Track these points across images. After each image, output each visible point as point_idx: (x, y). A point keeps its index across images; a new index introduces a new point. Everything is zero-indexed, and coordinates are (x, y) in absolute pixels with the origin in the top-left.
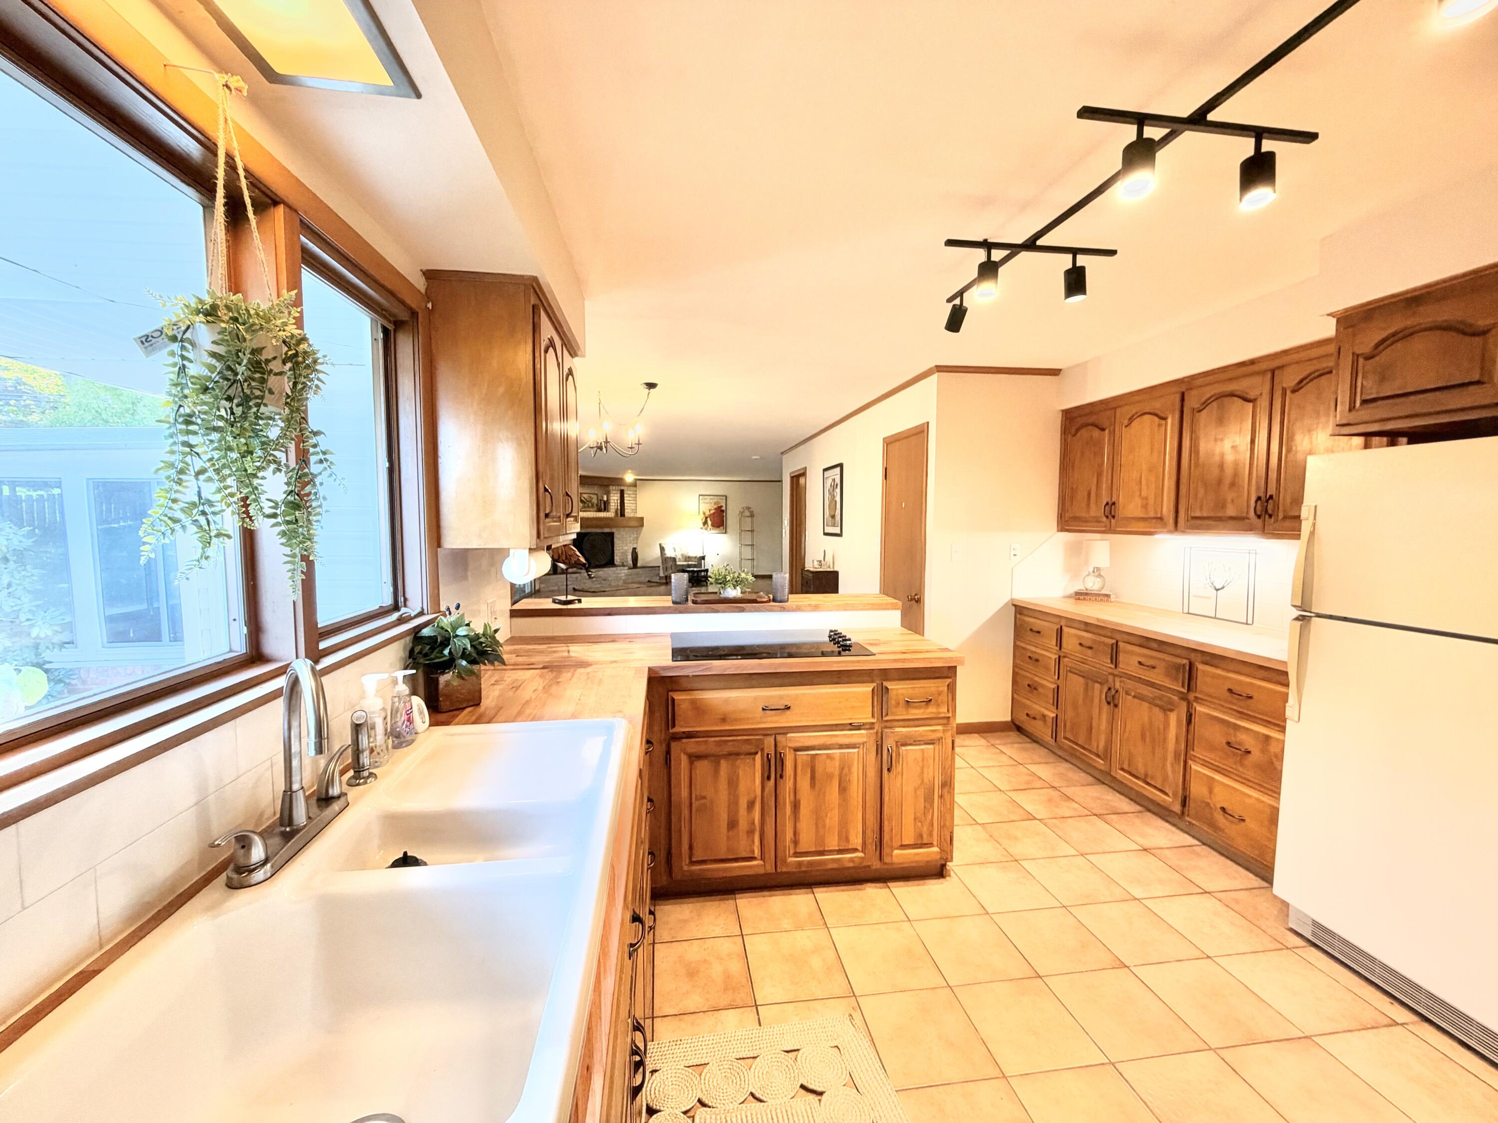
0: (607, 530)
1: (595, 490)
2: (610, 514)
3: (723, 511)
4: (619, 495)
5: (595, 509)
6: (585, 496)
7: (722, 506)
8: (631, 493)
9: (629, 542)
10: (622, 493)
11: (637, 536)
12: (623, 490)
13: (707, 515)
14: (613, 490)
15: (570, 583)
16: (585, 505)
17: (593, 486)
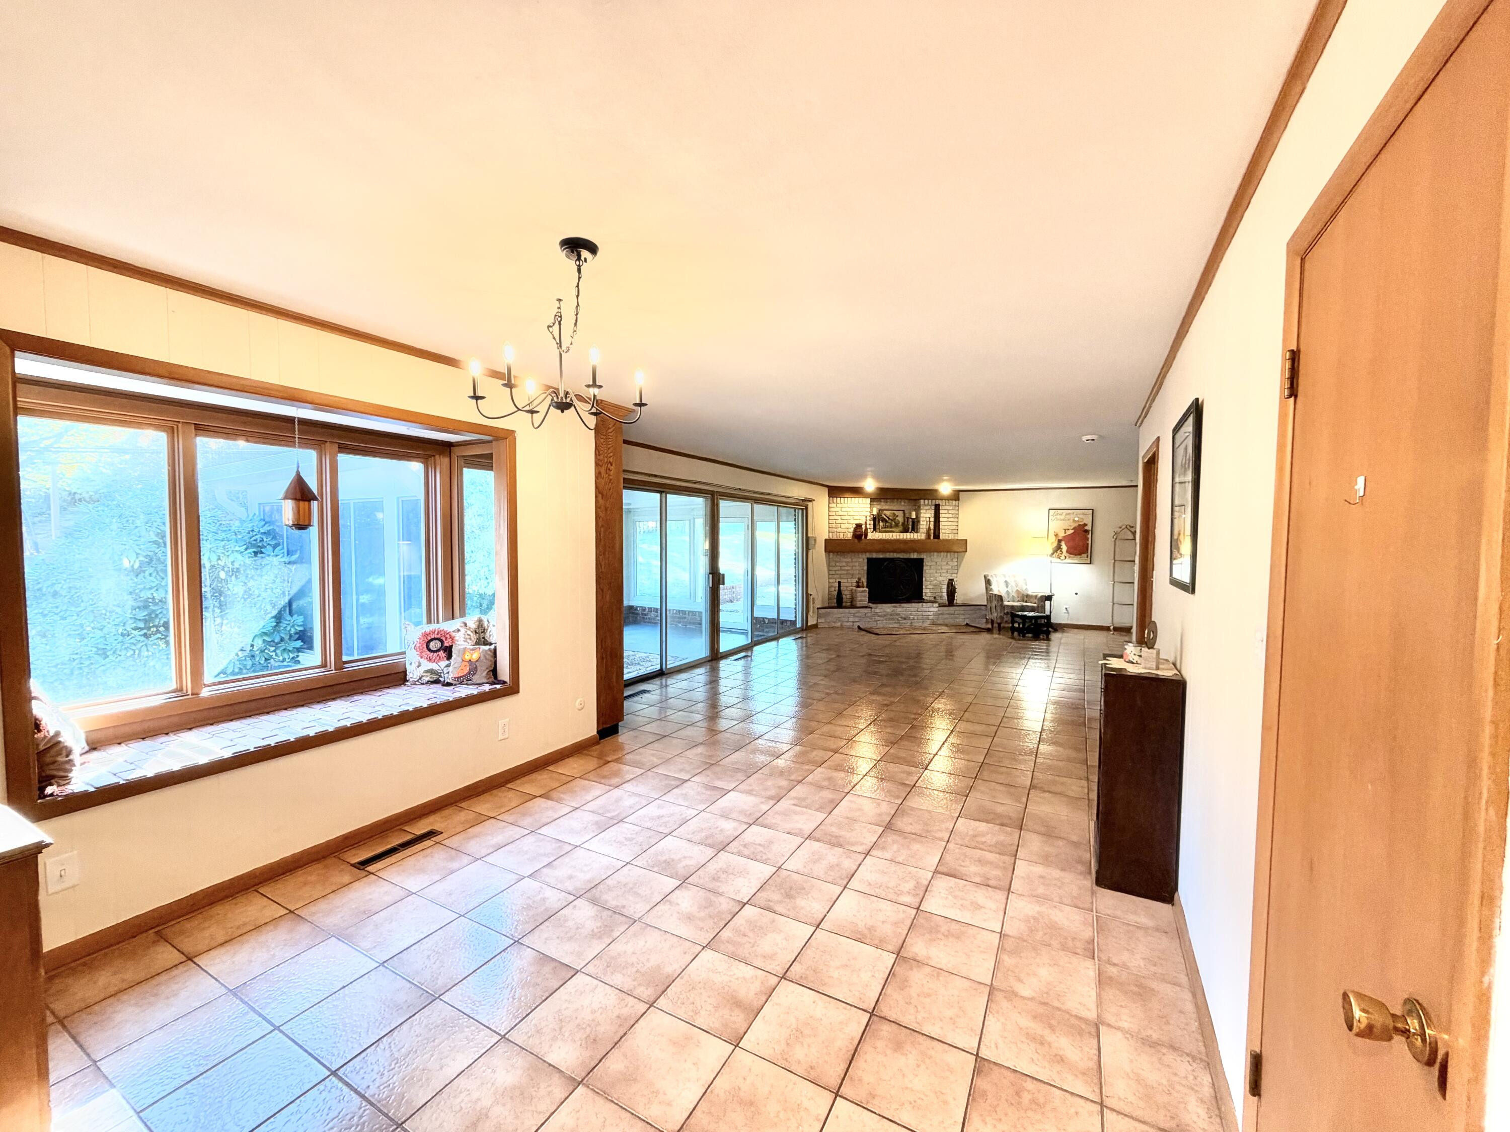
0: (915, 556)
1: (903, 505)
2: (920, 536)
3: (1086, 531)
4: (933, 511)
5: (901, 528)
6: (888, 513)
7: (1085, 525)
8: (951, 508)
9: (945, 571)
10: (937, 508)
11: (956, 564)
12: (939, 505)
13: (1060, 538)
14: (924, 505)
15: (857, 619)
16: (887, 524)
17: (899, 501)
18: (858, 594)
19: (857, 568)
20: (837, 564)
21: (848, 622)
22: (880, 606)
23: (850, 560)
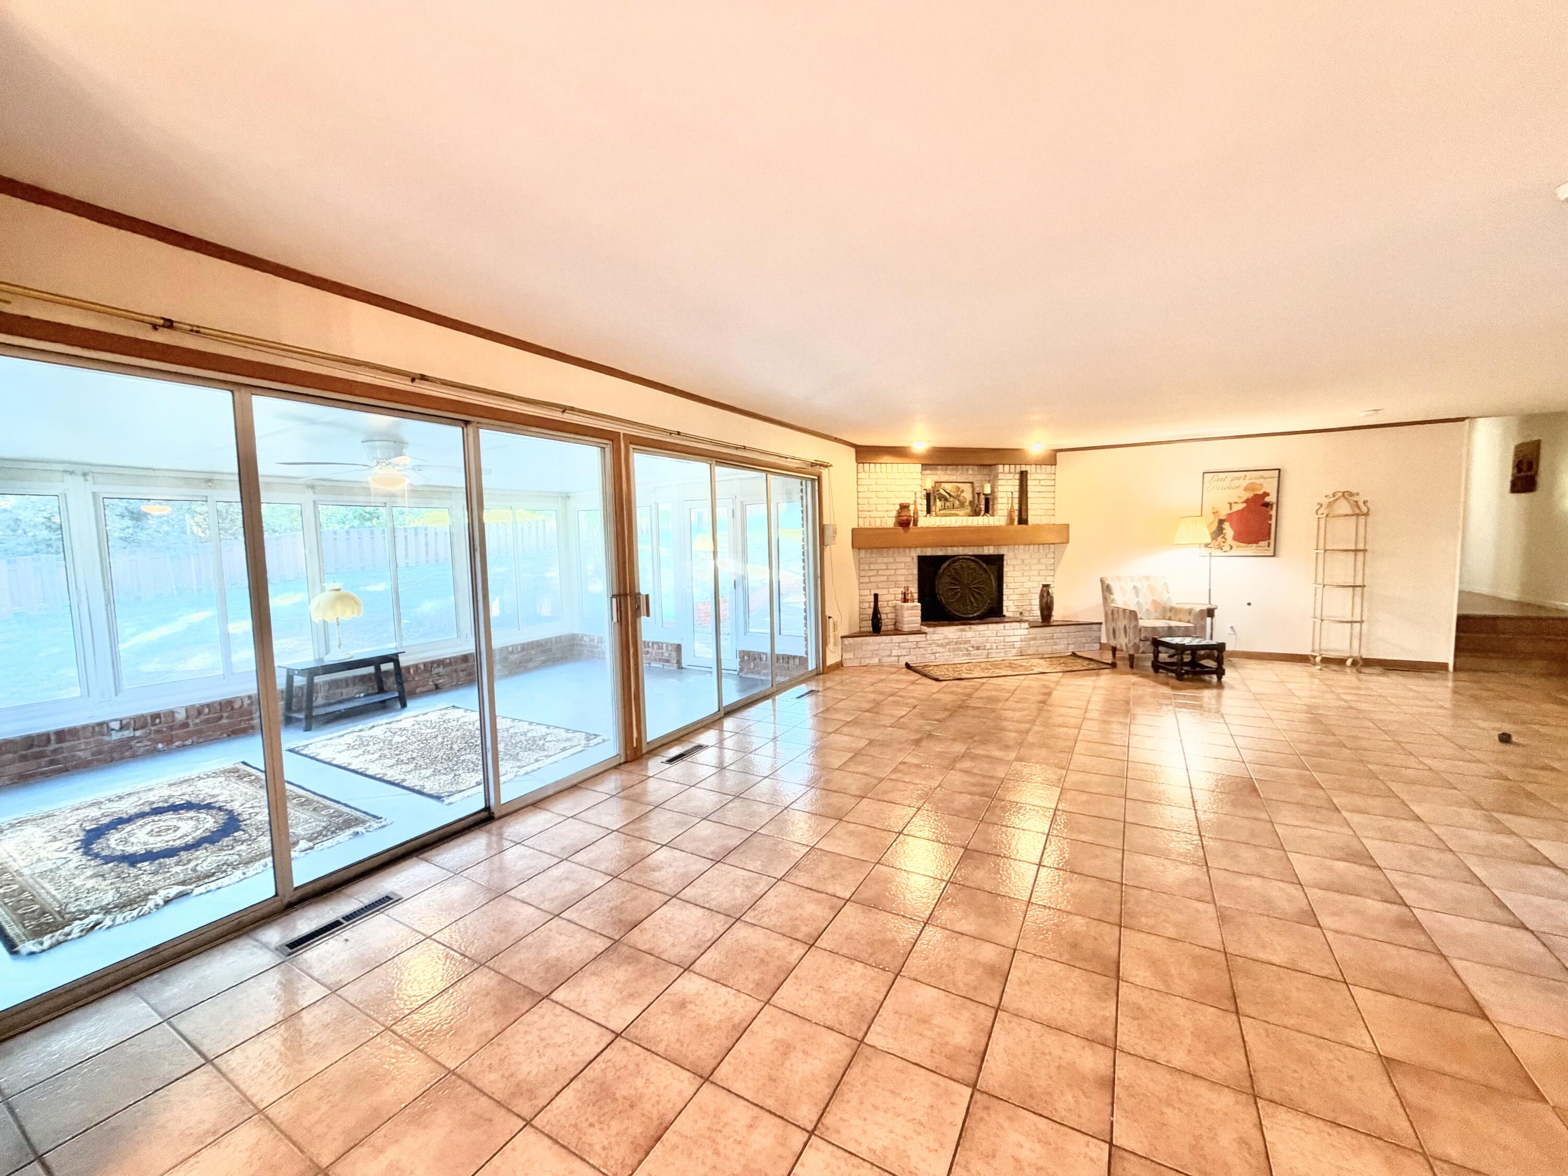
0: (989, 551)
1: (971, 474)
2: (998, 520)
3: (1268, 505)
4: (1017, 482)
5: (968, 510)
6: (948, 487)
7: (1266, 494)
8: (1043, 477)
9: (1036, 573)
10: (1023, 476)
11: (1052, 561)
12: (1026, 472)
13: (1223, 517)
14: (1004, 473)
15: (904, 652)
16: (947, 504)
17: (965, 467)
18: (906, 613)
19: (905, 572)
20: (872, 567)
21: (890, 656)
22: (940, 630)
23: (891, 560)
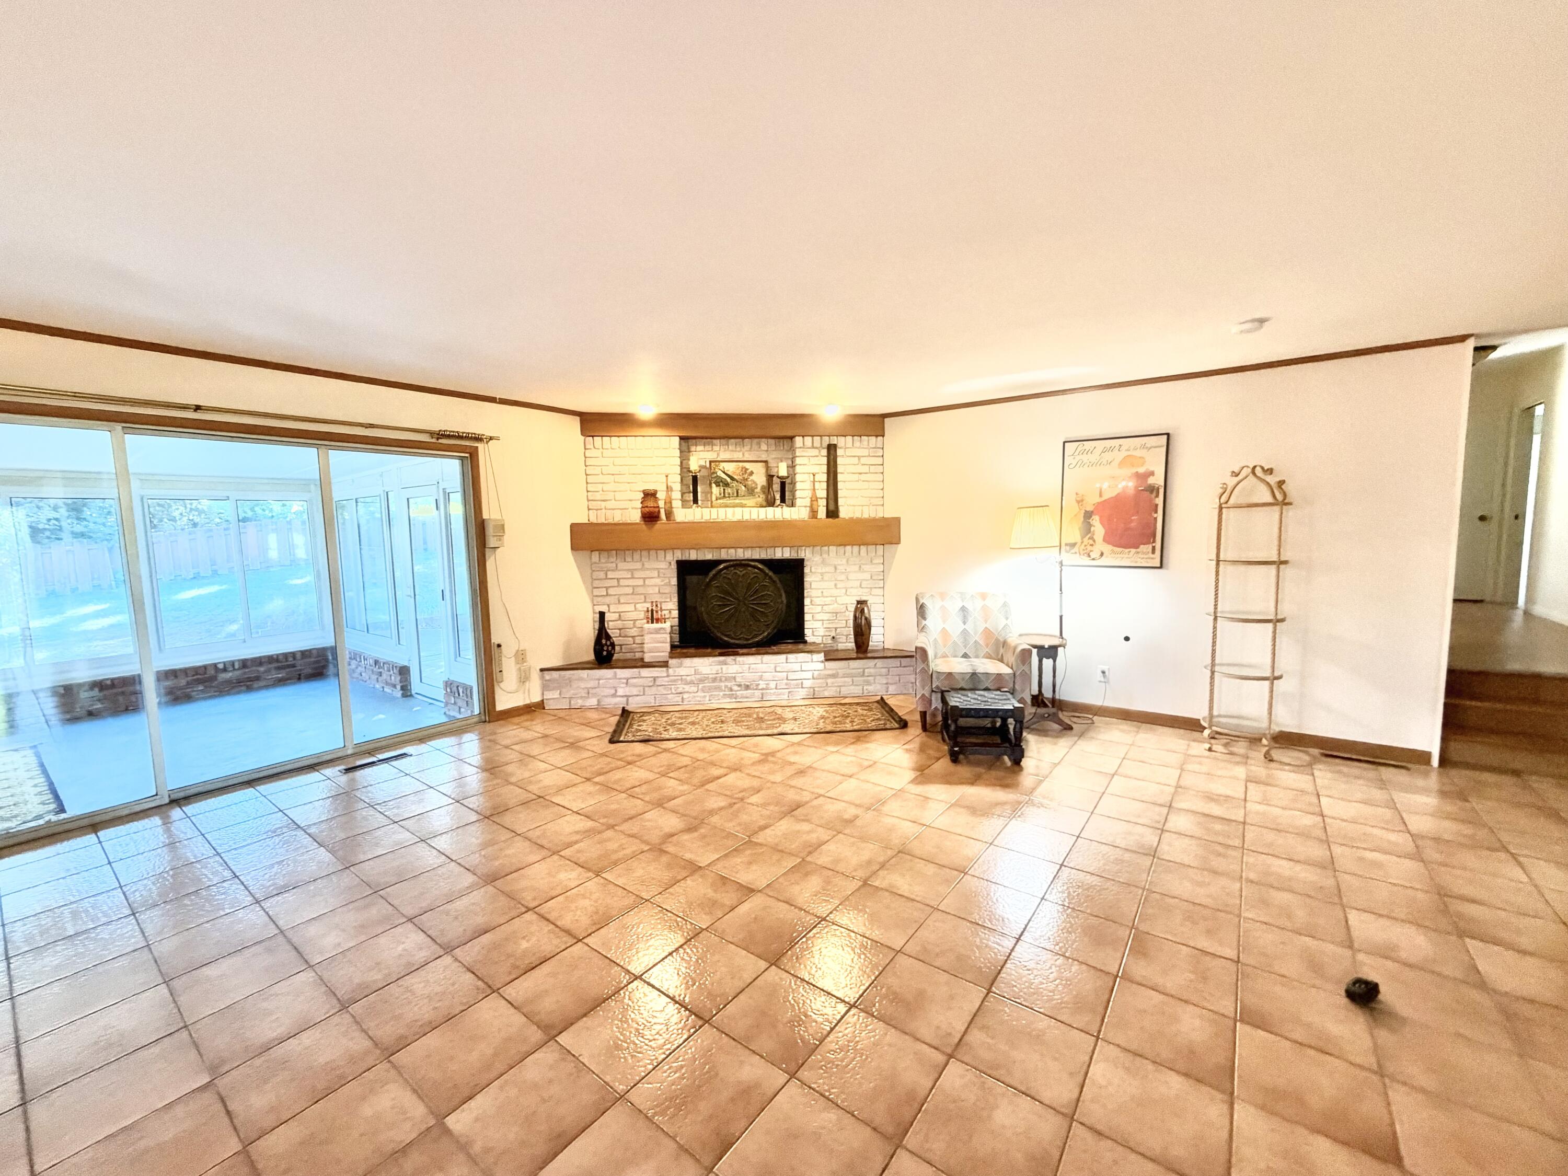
0: (782, 553)
1: (764, 450)
2: (797, 513)
4: (825, 460)
5: (761, 499)
6: (730, 468)
8: (866, 452)
9: (857, 584)
10: (832, 449)
11: (881, 568)
12: (835, 446)
13: (1090, 508)
14: (804, 447)
15: (635, 691)
16: (728, 490)
17: (756, 441)
18: (647, 638)
19: (658, 581)
20: (610, 575)
21: (614, 695)
22: (687, 662)
23: (638, 565)
